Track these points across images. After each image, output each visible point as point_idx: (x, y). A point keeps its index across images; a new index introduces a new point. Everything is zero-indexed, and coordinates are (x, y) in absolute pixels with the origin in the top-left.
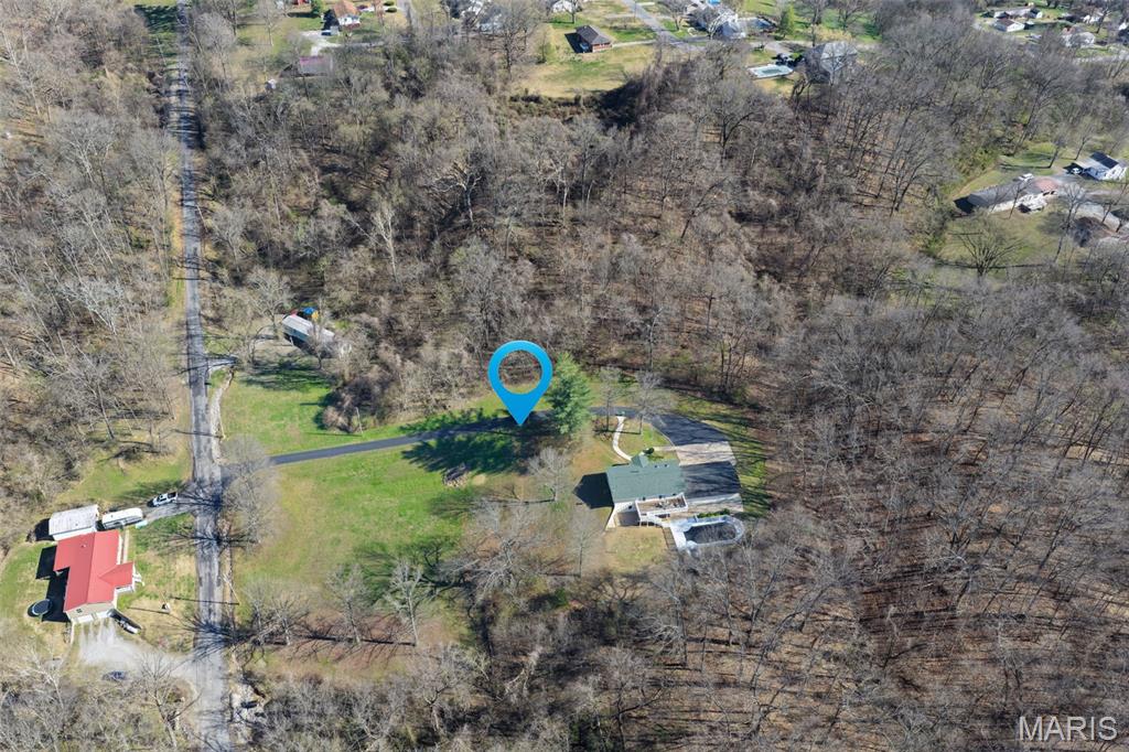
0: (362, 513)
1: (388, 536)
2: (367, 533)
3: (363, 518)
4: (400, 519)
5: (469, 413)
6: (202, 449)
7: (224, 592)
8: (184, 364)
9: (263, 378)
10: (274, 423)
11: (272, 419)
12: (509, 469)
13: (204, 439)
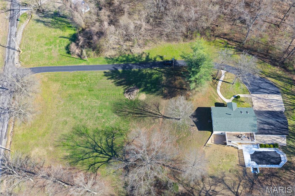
0: (80, 107)
1: (91, 124)
2: (81, 120)
3: (81, 111)
4: (99, 115)
5: (142, 55)
6: (10, 57)
7: (7, 142)
8: (8, 7)
9: (45, 19)
10: (46, 47)
11: (46, 45)
12: (157, 92)
13: (12, 51)
